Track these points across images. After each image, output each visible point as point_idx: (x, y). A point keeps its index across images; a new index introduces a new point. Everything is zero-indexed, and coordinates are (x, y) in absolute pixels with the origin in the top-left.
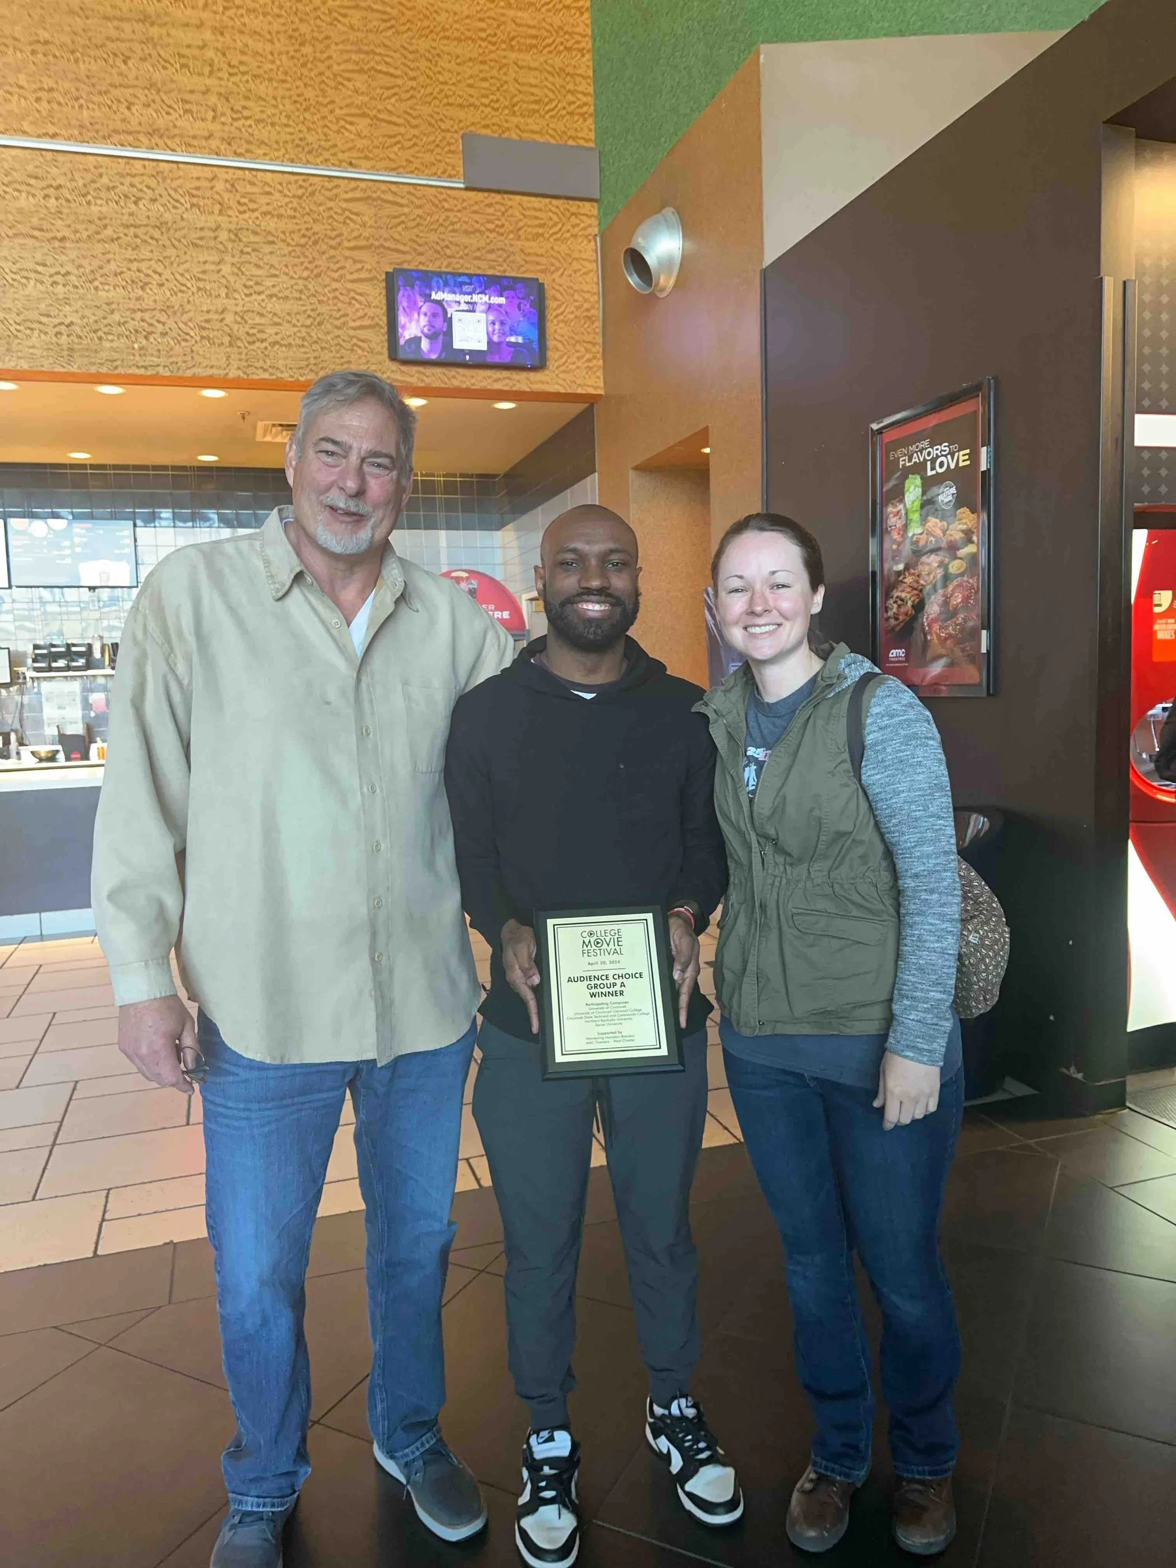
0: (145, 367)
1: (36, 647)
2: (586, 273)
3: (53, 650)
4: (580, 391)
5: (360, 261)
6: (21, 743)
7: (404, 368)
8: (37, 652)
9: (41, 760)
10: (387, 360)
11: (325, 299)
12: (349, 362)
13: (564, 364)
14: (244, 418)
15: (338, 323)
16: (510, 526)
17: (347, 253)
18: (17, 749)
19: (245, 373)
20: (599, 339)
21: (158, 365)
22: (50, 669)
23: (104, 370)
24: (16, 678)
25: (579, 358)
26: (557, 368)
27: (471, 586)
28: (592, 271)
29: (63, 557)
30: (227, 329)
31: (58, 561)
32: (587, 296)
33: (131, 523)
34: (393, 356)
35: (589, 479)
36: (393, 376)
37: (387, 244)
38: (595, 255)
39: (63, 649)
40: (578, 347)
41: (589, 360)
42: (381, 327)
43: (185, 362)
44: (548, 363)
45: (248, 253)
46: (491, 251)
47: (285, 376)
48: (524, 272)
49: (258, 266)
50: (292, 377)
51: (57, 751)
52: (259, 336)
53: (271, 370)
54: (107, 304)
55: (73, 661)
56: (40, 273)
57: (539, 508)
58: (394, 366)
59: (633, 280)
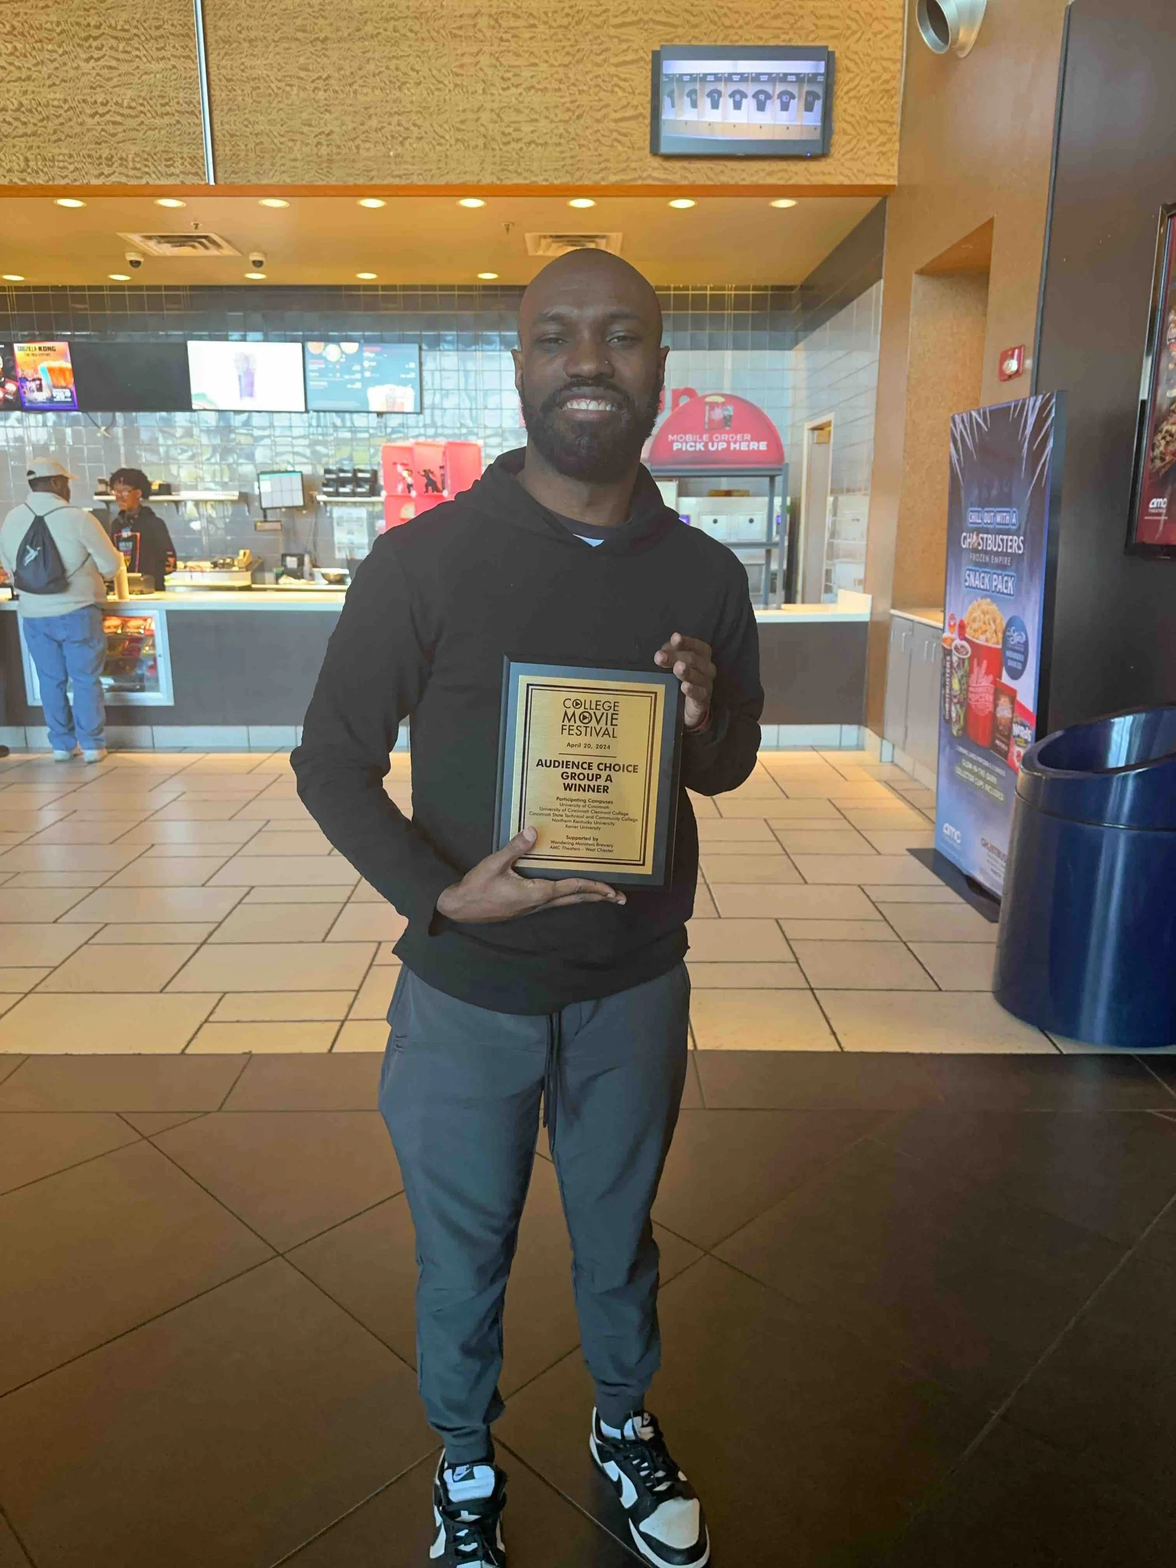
0: (400, 176)
1: (327, 471)
2: (888, 36)
3: (342, 475)
4: (868, 182)
5: (627, 41)
6: (315, 566)
7: (668, 164)
8: (328, 476)
9: (331, 582)
10: (649, 155)
11: (585, 88)
12: (607, 160)
13: (852, 150)
14: (508, 229)
15: (598, 115)
16: (801, 345)
17: (612, 32)
18: (311, 570)
19: (499, 178)
20: (898, 118)
21: (413, 174)
22: (337, 494)
23: (361, 181)
24: (310, 502)
25: (870, 142)
26: (844, 155)
27: (726, 413)
28: (896, 32)
29: (353, 382)
30: (482, 129)
31: (349, 386)
32: (886, 64)
33: (416, 346)
34: (655, 151)
35: (874, 286)
36: (655, 174)
37: (658, 18)
38: (901, 11)
39: (350, 475)
40: (871, 128)
41: (883, 144)
42: (645, 117)
43: (439, 168)
44: (833, 150)
45: (508, 41)
46: (776, 17)
47: (540, 180)
48: (813, 41)
49: (518, 55)
50: (547, 180)
51: (345, 575)
52: (515, 135)
53: (526, 174)
54: (366, 108)
55: (360, 486)
56: (302, 79)
57: (828, 323)
58: (656, 162)
59: (928, 37)
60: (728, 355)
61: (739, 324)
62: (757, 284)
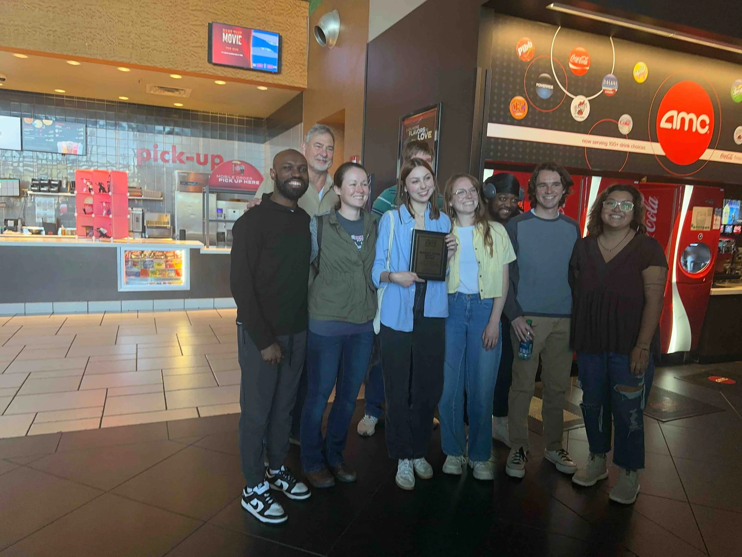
0: (91, 55)
1: (33, 180)
2: (302, 33)
3: (42, 182)
4: (296, 85)
5: (196, 17)
6: (23, 225)
7: (215, 67)
8: (34, 182)
9: (33, 234)
10: (207, 63)
11: (179, 32)
12: (188, 62)
13: (289, 73)
14: (139, 82)
15: (185, 43)
16: (268, 142)
17: (191, 12)
18: (22, 227)
19: (139, 62)
20: (306, 63)
21: (97, 54)
22: (40, 191)
23: (70, 54)
24: (22, 194)
25: (296, 71)
26: (286, 74)
27: (242, 168)
28: (305, 33)
29: (49, 138)
30: (131, 41)
31: (47, 140)
32: (302, 43)
33: (85, 125)
34: (210, 61)
35: (299, 125)
36: (210, 70)
37: (210, 10)
38: (306, 25)
39: (47, 182)
40: (296, 66)
41: (301, 72)
42: (205, 47)
43: (110, 54)
44: (282, 71)
45: (143, 7)
46: (259, 19)
47: (158, 65)
48: (273, 30)
49: (148, 13)
50: (161, 66)
51: (42, 230)
52: (147, 46)
53: (152, 62)
54: (74, 23)
55: (52, 188)
56: (41, 5)
57: (280, 136)
58: (210, 66)
59: (318, 40)
60: (236, 144)
61: (240, 131)
62: (248, 115)
